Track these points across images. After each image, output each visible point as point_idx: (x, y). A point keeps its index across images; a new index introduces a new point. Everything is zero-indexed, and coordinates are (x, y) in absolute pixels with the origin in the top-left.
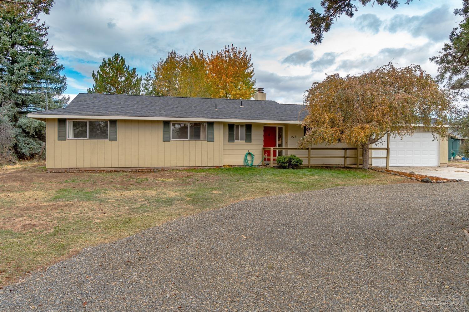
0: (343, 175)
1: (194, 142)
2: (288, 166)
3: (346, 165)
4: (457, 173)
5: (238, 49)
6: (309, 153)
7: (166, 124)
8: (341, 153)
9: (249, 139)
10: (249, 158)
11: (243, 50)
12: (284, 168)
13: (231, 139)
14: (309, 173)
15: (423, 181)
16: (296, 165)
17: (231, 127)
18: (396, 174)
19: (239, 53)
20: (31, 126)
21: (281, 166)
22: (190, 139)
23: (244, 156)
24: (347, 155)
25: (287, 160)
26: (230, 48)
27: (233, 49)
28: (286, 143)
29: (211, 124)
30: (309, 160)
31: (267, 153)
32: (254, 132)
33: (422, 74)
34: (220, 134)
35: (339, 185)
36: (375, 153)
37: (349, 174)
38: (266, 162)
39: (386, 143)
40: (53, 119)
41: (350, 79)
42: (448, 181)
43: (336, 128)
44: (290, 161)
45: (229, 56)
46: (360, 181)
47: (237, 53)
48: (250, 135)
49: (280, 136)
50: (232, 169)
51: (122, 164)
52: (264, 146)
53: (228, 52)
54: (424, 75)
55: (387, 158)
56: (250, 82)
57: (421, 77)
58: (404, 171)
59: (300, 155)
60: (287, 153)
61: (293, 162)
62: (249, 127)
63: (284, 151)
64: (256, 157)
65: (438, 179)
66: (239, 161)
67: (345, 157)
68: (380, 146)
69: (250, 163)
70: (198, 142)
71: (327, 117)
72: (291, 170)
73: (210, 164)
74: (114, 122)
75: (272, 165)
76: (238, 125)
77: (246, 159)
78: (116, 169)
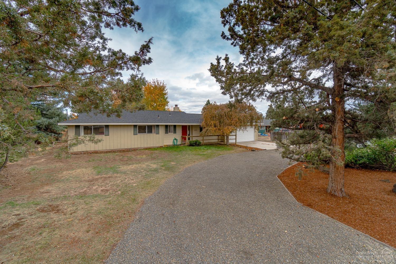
0: (220, 149)
1: (149, 135)
2: (195, 145)
3: (219, 143)
4: (263, 145)
5: (160, 81)
6: (203, 138)
7: (135, 126)
8: (216, 137)
9: (175, 132)
10: (175, 141)
11: (162, 81)
12: (193, 146)
13: (167, 132)
14: (206, 149)
15: (252, 150)
16: (198, 144)
17: (166, 126)
18: (241, 147)
19: (161, 83)
20: (43, 124)
21: (191, 145)
22: (147, 133)
23: (173, 140)
24: (219, 138)
25: (194, 142)
26: (156, 81)
27: (157, 81)
28: (192, 133)
29: (158, 126)
30: (203, 141)
31: (184, 139)
32: (177, 129)
33: (250, 104)
34: (162, 130)
35: (220, 155)
36: (230, 137)
37: (223, 149)
38: (184, 142)
39: (235, 133)
40: (73, 126)
41: (221, 105)
42: (261, 150)
43: (216, 128)
44: (196, 143)
45: (155, 84)
46: (228, 152)
47: (159, 83)
48: (176, 130)
49: (189, 130)
50: (168, 147)
51: (112, 148)
52: (182, 135)
53: (155, 82)
54: (251, 105)
55: (236, 139)
56: (165, 97)
57: (249, 106)
58: (242, 145)
59: (200, 139)
60: (192, 139)
61: (197, 143)
62: (175, 126)
63: (191, 138)
64: (178, 141)
65: (257, 149)
66: (171, 143)
67: (218, 139)
68: (233, 134)
69: (176, 143)
70: (151, 135)
71: (212, 122)
72: (197, 147)
73: (158, 145)
74: (107, 126)
75: (187, 144)
76: (170, 126)
77: (174, 142)
78: (109, 150)
